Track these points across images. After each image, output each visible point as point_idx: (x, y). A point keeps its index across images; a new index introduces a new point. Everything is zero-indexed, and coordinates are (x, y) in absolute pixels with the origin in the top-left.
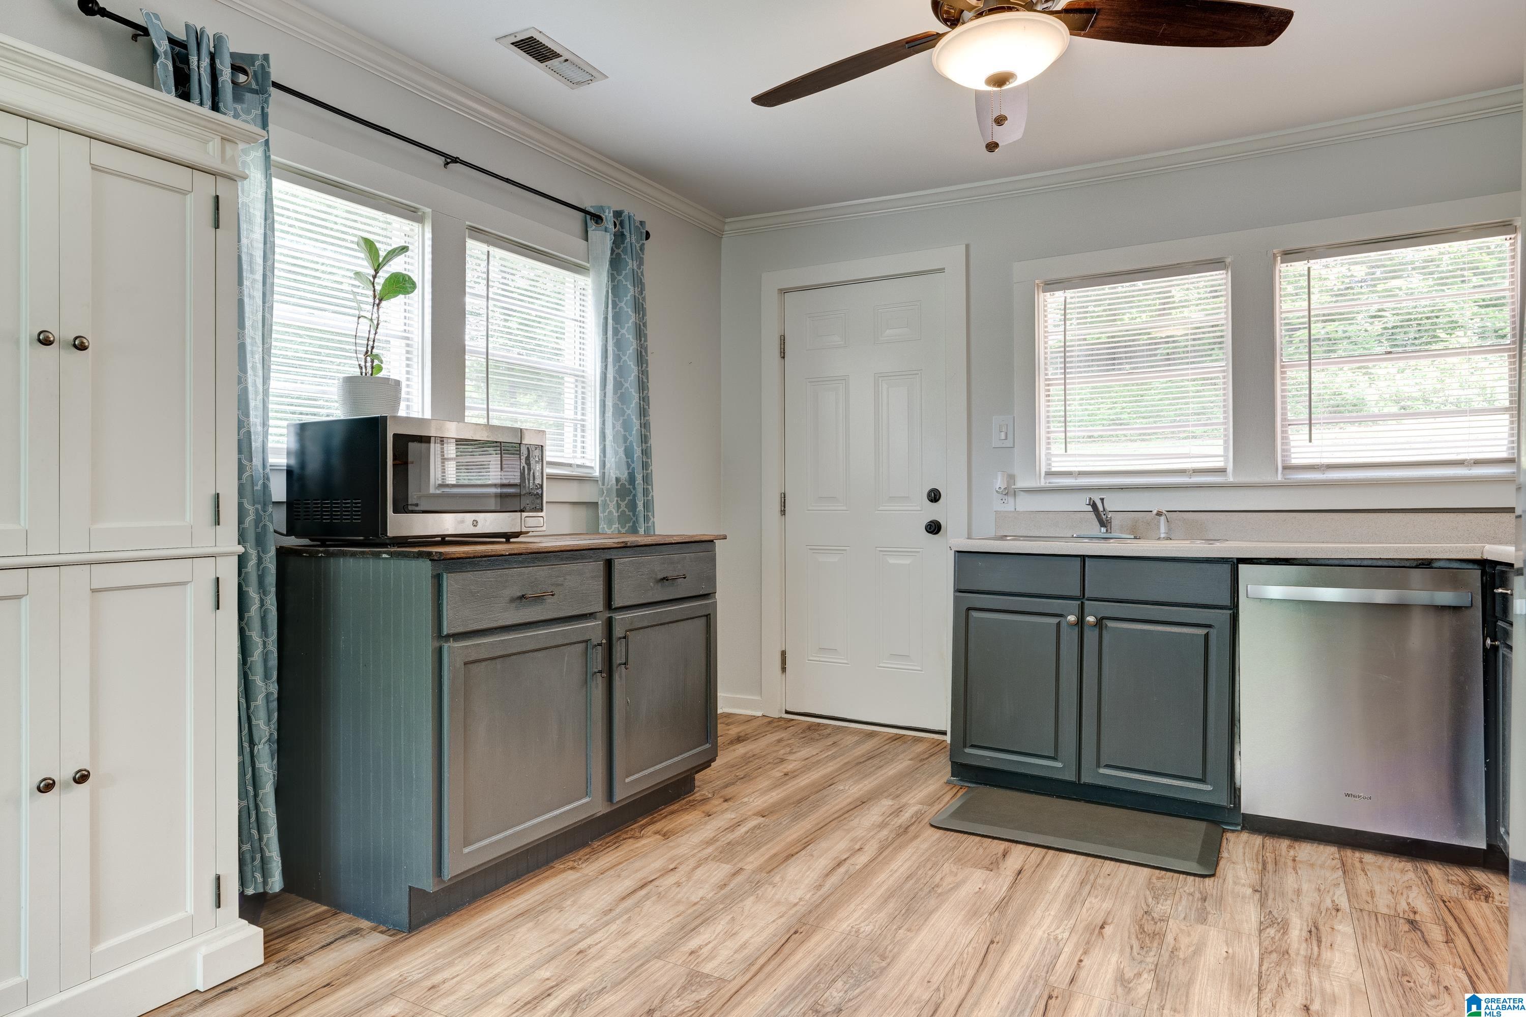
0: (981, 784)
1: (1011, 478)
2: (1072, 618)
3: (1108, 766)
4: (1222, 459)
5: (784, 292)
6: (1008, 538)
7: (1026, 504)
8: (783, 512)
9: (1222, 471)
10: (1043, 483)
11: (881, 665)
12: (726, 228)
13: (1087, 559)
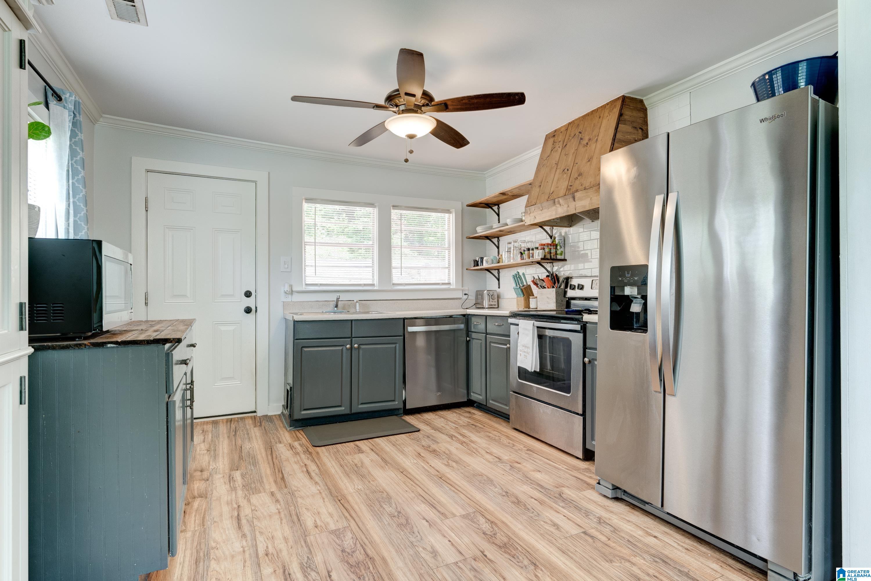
0: (305, 426)
1: (291, 286)
2: (348, 346)
3: (362, 404)
4: (371, 280)
5: (148, 171)
6: (299, 314)
7: (296, 298)
8: (146, 304)
9: (373, 285)
10: (304, 288)
11: (216, 385)
12: (101, 120)
13: (353, 321)
